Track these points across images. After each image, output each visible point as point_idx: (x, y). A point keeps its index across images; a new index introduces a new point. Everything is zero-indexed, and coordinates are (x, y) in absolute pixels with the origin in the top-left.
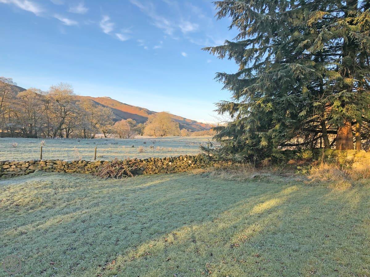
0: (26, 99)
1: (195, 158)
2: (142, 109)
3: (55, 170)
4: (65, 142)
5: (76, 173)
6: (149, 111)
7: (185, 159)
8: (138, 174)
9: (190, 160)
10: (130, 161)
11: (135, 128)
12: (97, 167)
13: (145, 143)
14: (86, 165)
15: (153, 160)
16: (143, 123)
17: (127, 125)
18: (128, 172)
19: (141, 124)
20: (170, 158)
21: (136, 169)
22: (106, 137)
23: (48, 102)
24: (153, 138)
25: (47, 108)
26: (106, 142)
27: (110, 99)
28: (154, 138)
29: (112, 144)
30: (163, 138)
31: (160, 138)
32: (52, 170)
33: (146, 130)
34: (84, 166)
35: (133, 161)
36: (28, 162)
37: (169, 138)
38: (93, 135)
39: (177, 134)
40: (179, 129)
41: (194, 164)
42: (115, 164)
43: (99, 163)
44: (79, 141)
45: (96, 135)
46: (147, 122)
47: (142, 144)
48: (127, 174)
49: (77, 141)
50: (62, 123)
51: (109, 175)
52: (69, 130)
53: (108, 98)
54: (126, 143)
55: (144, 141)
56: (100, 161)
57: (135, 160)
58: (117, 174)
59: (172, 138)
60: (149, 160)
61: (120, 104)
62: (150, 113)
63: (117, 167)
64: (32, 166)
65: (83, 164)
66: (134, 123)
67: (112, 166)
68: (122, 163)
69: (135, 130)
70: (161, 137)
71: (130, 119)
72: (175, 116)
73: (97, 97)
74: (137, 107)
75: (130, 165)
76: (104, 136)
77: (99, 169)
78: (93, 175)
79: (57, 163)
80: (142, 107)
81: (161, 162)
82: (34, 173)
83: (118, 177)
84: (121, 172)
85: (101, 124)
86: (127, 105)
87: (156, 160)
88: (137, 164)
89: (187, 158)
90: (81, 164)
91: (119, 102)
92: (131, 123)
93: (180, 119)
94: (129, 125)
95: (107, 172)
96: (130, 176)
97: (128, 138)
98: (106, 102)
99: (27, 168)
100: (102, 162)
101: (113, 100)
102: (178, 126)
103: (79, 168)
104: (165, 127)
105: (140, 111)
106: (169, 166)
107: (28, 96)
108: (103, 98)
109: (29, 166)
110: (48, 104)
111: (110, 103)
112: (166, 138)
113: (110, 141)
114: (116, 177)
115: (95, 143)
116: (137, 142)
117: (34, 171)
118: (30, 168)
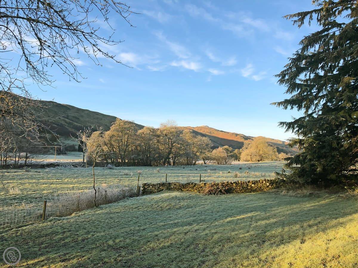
0: (143, 135)
1: (272, 181)
2: (238, 135)
3: (175, 189)
4: (173, 169)
5: (188, 191)
6: (245, 136)
7: (264, 182)
8: (230, 193)
9: (268, 183)
10: (224, 184)
11: (232, 154)
12: (202, 187)
13: (241, 169)
14: (195, 186)
15: (240, 183)
16: (240, 149)
17: (223, 152)
18: (223, 191)
19: (237, 149)
20: (252, 181)
21: (228, 189)
22: (205, 163)
23: (159, 136)
24: (249, 164)
25: (158, 141)
26: (205, 168)
27: (207, 128)
28: (251, 164)
29: (211, 170)
30: (260, 163)
31: (256, 164)
32: (174, 189)
33: (243, 156)
34: (194, 186)
35: (226, 183)
36: (159, 184)
37: (267, 163)
38: (194, 162)
39: (275, 158)
40: (277, 153)
41: (271, 186)
42: (214, 185)
43: (203, 185)
44: (184, 168)
45: (197, 163)
46: (243, 148)
47: (238, 170)
48: (222, 192)
49: (182, 168)
50: (170, 153)
51: (210, 193)
52: (175, 158)
53: (207, 127)
54: (223, 169)
55: (240, 167)
56: (204, 183)
57: (227, 183)
58: (215, 192)
59: (269, 163)
60: (237, 182)
61: (217, 132)
62: (246, 138)
63: (215, 187)
64: (161, 186)
65: (193, 185)
66: (231, 149)
67: (212, 186)
68: (218, 184)
69: (232, 156)
70: (258, 162)
71: (227, 146)
72: (273, 139)
73: (196, 127)
74: (233, 134)
75: (224, 186)
76: (203, 162)
77: (203, 188)
78: (199, 192)
79: (176, 184)
80: (238, 133)
81: (246, 184)
82: (163, 191)
83: (217, 194)
84: (218, 191)
85: (201, 152)
86: (223, 131)
87: (242, 182)
88: (229, 185)
89: (266, 181)
90: (191, 185)
91: (216, 130)
92: (227, 150)
93: (279, 143)
94: (226, 152)
95: (209, 191)
96: (225, 194)
97: (225, 164)
98: (204, 130)
99: (159, 187)
100: (205, 184)
101: (210, 128)
102: (276, 150)
103: (190, 188)
104: (261, 152)
105: (237, 137)
106: (252, 187)
107: (144, 133)
108: (202, 127)
109: (160, 186)
110: (159, 138)
111: (208, 131)
112: (263, 163)
113: (210, 167)
114: (214, 194)
115: (197, 170)
116: (234, 168)
117: (163, 190)
118: (160, 188)
